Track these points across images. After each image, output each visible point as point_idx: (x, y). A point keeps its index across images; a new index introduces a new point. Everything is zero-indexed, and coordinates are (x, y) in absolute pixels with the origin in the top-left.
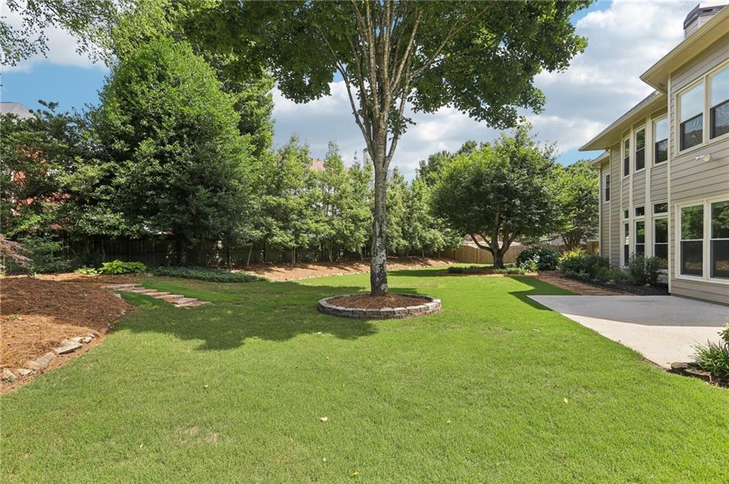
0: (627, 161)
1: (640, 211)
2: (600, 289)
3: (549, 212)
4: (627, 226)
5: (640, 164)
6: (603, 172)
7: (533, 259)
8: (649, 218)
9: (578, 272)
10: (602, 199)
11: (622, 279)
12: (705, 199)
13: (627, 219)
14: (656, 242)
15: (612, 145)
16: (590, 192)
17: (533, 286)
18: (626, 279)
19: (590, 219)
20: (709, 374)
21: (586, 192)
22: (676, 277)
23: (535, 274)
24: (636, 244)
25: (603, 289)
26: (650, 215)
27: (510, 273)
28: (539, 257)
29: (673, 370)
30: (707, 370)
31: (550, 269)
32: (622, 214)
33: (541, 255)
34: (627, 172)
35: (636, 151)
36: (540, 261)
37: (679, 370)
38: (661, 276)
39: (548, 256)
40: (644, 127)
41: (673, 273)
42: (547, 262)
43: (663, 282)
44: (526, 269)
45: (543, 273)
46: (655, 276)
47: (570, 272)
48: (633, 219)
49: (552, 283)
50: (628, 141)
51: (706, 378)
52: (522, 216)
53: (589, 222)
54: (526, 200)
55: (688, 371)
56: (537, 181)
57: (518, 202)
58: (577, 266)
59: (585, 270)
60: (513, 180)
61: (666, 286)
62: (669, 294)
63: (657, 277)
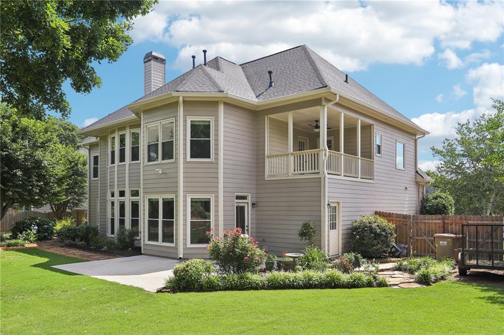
0: (113, 153)
1: (122, 194)
2: (99, 255)
3: (46, 184)
4: (113, 204)
5: (122, 159)
6: (91, 152)
7: (31, 230)
8: (128, 199)
9: (74, 240)
10: (90, 176)
11: (111, 245)
12: (159, 195)
13: (113, 198)
14: (132, 217)
15: (101, 135)
16: (76, 165)
17: (47, 257)
18: (114, 245)
19: (77, 190)
20: (169, 290)
21: (73, 164)
22: (146, 243)
23: (35, 245)
24: (119, 218)
25: (101, 254)
26: (128, 197)
27: (9, 245)
28: (36, 228)
29: (158, 292)
30: (169, 289)
31: (47, 239)
32: (109, 194)
33: (38, 225)
34: (113, 162)
35: (119, 148)
36: (38, 231)
37: (160, 291)
38: (136, 241)
39: (45, 226)
40: (124, 133)
41: (144, 240)
42: (45, 233)
43: (137, 245)
44: (25, 239)
45: (43, 243)
46: (133, 241)
47: (68, 242)
48: (117, 199)
49: (58, 253)
50: (114, 138)
51: (168, 292)
52: (23, 186)
53: (76, 192)
54: (26, 171)
55: (163, 290)
56: (39, 154)
57: (19, 173)
58: (73, 235)
59: (80, 239)
60: (15, 150)
61: (140, 248)
62: (142, 254)
63: (133, 242)
